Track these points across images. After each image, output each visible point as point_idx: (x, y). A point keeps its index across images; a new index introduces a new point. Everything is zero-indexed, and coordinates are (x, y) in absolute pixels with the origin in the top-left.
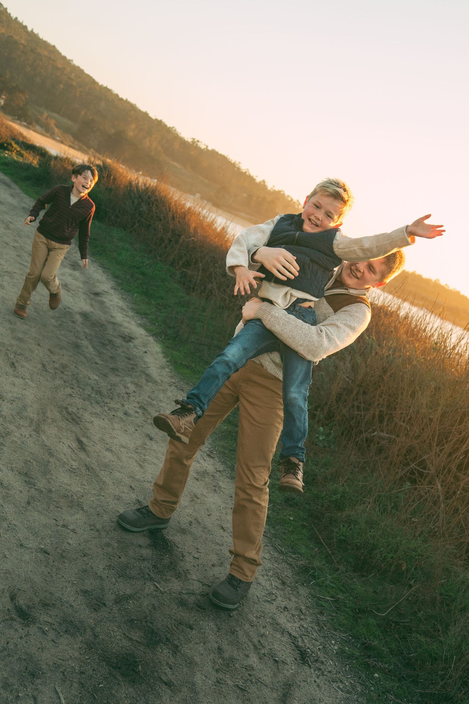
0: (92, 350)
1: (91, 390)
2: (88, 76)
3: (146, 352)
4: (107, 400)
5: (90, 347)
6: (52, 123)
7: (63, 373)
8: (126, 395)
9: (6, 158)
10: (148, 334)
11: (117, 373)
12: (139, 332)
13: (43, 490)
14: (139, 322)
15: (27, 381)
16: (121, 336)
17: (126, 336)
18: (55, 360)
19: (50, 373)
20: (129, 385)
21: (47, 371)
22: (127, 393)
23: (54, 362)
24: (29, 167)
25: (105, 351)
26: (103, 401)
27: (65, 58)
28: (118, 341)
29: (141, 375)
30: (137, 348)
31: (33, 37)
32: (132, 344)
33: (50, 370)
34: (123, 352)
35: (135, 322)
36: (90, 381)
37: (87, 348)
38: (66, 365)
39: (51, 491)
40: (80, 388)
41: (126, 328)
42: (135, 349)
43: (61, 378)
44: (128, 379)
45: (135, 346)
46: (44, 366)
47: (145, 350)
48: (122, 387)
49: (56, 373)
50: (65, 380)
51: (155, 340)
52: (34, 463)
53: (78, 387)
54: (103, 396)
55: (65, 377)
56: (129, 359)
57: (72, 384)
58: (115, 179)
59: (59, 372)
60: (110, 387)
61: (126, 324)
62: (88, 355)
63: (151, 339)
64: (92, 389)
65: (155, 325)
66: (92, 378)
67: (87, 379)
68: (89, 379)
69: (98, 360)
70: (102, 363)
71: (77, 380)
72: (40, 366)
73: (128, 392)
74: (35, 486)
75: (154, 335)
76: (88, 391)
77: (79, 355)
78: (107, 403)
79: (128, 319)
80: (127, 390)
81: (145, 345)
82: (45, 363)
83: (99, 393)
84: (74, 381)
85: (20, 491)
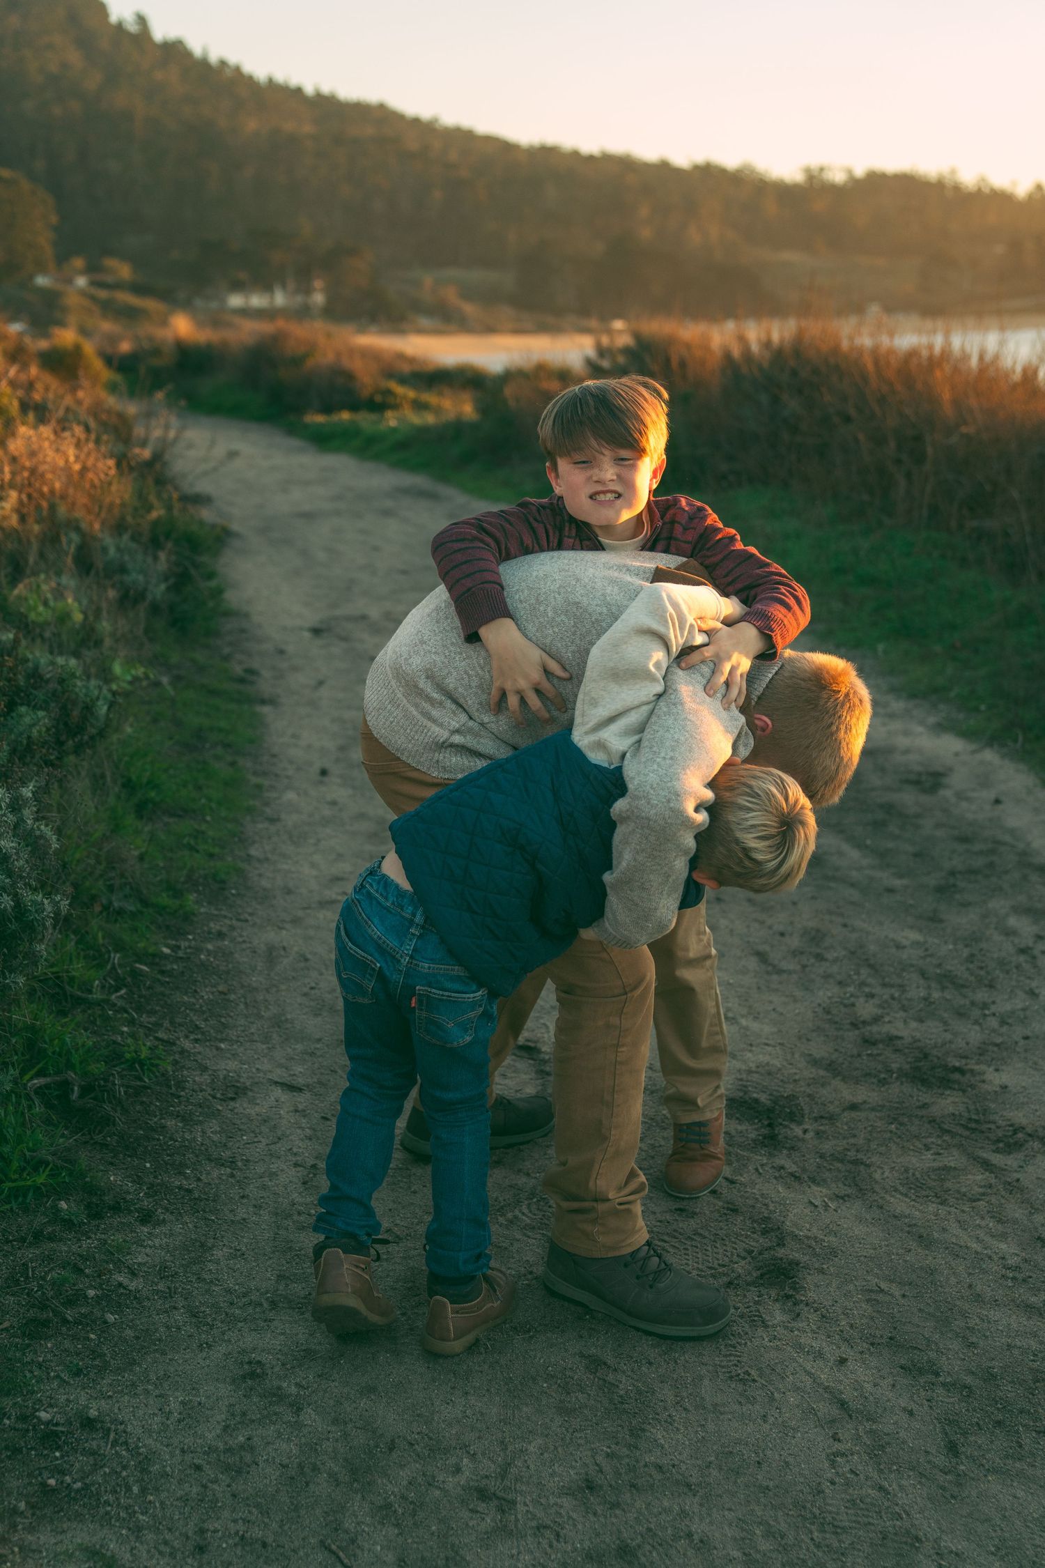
0: (854, 854)
1: (922, 982)
2: (489, 140)
3: (997, 802)
4: (981, 995)
5: (845, 847)
6: (451, 295)
7: (820, 958)
8: (1022, 958)
9: (394, 430)
10: (973, 747)
11: (958, 896)
12: (948, 747)
13: (969, 1380)
14: (932, 720)
15: (744, 1022)
16: (908, 782)
17: (920, 774)
18: (781, 928)
19: (790, 972)
20: (1012, 921)
21: (780, 972)
22: (1023, 951)
23: (782, 934)
24: (457, 429)
25: (890, 845)
26: (973, 1003)
27: (416, 121)
28: (908, 799)
29: (1025, 877)
30: (967, 799)
31: (325, 106)
32: (947, 793)
33: (784, 965)
34: (938, 826)
35: (922, 723)
36: (904, 955)
37: (840, 854)
38: (818, 931)
39: (994, 1377)
40: (892, 986)
41: (907, 751)
42: (964, 804)
43: (827, 977)
44: (998, 905)
45: (960, 796)
46: (762, 957)
47: (991, 795)
48: (997, 937)
49: (804, 967)
50: (839, 978)
51: (1003, 756)
52: (896, 1291)
53: (884, 985)
54: (963, 986)
55: (835, 969)
56: (964, 840)
57: (863, 984)
58: (683, 364)
59: (812, 960)
60: (966, 952)
61: (902, 742)
62: (854, 873)
63: (989, 755)
64: (923, 974)
65: (977, 710)
66: (905, 942)
67: (894, 950)
68: (899, 947)
69: (886, 878)
70: (905, 882)
71: (871, 966)
72: (752, 963)
73: (1022, 946)
74: (937, 1374)
75: (994, 740)
76: (916, 990)
77: (832, 885)
78: (985, 1006)
79: (897, 725)
80: (1016, 941)
81: (984, 781)
82: (761, 948)
83: (946, 980)
84: (864, 972)
85: (905, 1409)
